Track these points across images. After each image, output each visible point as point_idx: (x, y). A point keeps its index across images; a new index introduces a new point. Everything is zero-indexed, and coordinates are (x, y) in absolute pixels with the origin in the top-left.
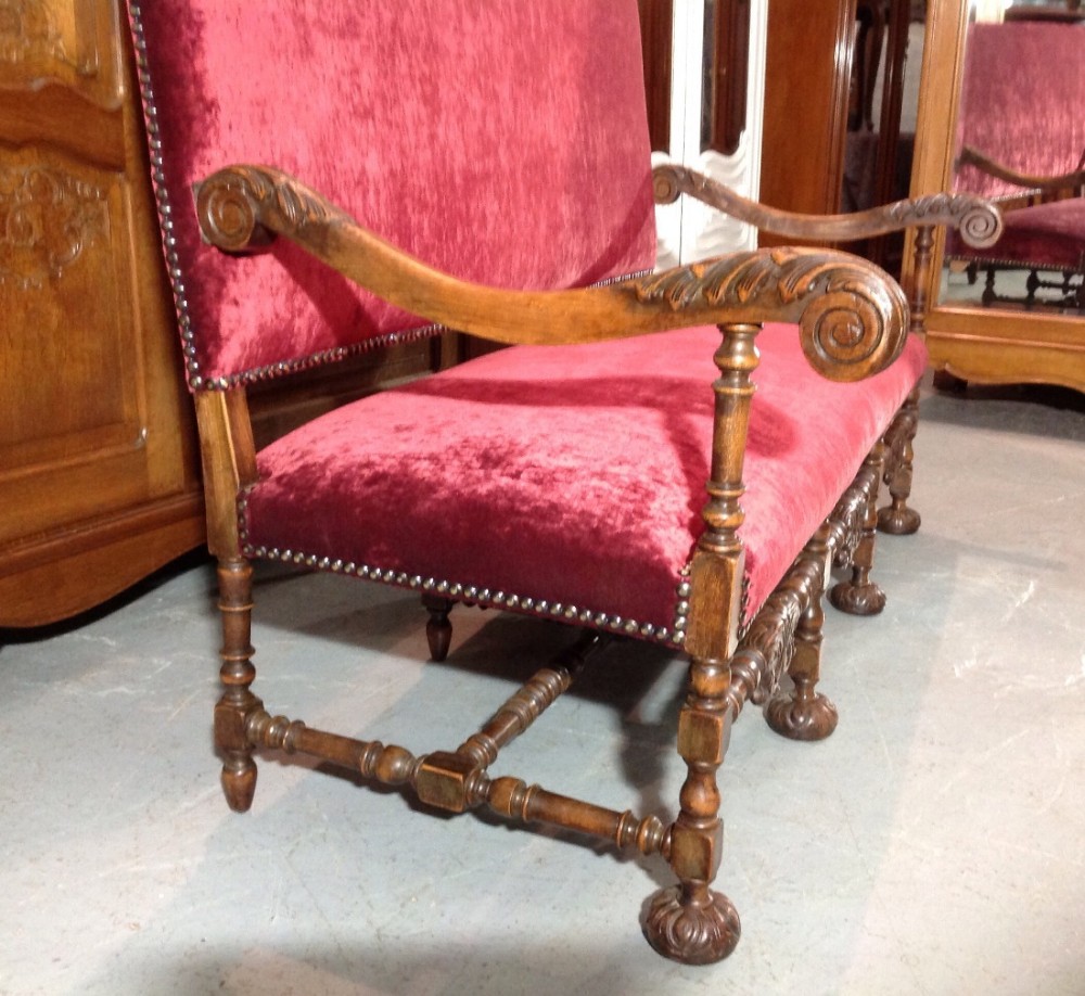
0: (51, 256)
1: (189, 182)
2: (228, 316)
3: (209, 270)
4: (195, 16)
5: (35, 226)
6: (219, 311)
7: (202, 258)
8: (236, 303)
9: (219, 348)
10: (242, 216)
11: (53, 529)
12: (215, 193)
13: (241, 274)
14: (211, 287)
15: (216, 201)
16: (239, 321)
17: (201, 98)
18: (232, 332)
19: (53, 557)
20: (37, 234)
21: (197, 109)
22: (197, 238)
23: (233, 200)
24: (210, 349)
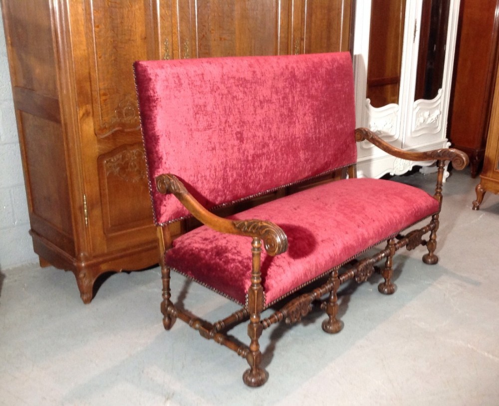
0: (142, 172)
1: (154, 177)
2: (163, 209)
3: (159, 198)
4: (157, 137)
5: (137, 165)
6: (160, 208)
7: (157, 195)
8: (165, 206)
9: (160, 216)
10: (164, 187)
11: (138, 246)
12: (159, 180)
13: (167, 199)
14: (158, 202)
15: (160, 182)
16: (166, 210)
17: (158, 157)
18: (164, 213)
19: (140, 252)
20: (137, 168)
21: (156, 159)
22: (156, 190)
23: (163, 183)
24: (158, 217)
